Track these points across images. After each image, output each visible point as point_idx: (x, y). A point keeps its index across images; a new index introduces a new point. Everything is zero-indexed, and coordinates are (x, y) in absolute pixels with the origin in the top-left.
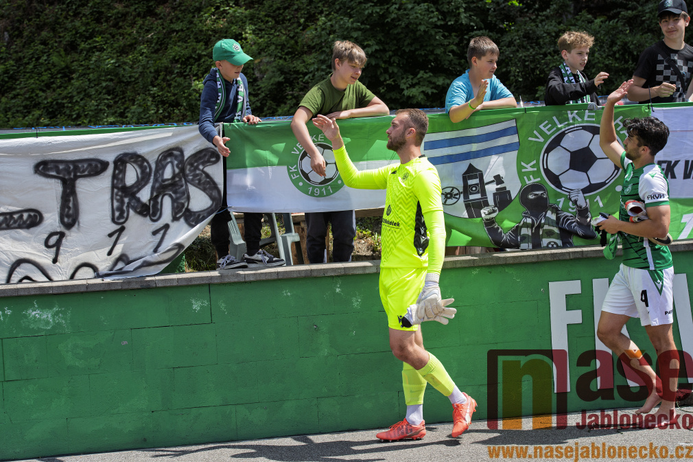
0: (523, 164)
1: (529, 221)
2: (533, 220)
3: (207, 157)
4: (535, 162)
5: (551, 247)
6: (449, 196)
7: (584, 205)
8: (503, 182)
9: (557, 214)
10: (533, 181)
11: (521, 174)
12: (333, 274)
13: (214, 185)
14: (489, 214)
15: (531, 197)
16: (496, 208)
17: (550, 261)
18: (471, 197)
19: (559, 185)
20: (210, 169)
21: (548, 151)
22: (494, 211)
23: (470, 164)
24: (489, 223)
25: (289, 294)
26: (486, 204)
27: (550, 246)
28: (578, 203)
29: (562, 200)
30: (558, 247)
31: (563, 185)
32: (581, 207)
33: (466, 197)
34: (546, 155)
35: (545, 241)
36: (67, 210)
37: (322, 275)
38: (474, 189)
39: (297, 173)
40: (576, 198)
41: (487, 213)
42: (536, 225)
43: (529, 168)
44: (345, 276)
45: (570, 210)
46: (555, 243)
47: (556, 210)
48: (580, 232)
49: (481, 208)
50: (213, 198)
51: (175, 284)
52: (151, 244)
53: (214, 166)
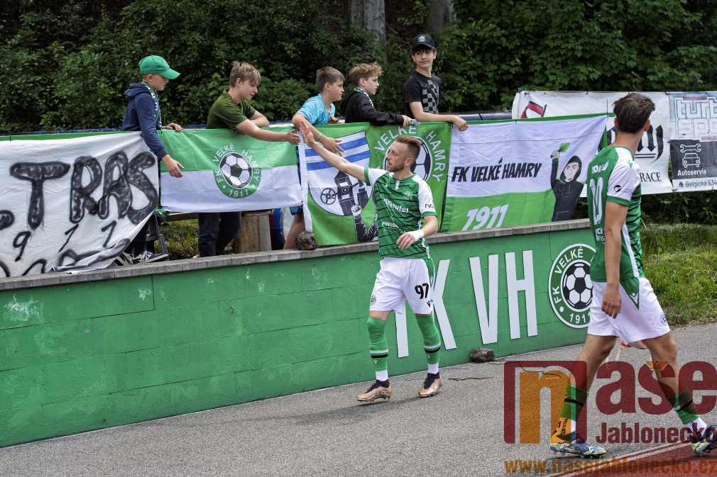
3: (144, 161)
13: (151, 186)
14: (357, 211)
16: (360, 206)
20: (147, 172)
22: (359, 209)
24: (358, 220)
25: (212, 282)
36: (34, 211)
41: (355, 211)
44: (255, 264)
49: (351, 206)
50: (149, 198)
51: (129, 275)
52: (101, 240)
53: (151, 168)
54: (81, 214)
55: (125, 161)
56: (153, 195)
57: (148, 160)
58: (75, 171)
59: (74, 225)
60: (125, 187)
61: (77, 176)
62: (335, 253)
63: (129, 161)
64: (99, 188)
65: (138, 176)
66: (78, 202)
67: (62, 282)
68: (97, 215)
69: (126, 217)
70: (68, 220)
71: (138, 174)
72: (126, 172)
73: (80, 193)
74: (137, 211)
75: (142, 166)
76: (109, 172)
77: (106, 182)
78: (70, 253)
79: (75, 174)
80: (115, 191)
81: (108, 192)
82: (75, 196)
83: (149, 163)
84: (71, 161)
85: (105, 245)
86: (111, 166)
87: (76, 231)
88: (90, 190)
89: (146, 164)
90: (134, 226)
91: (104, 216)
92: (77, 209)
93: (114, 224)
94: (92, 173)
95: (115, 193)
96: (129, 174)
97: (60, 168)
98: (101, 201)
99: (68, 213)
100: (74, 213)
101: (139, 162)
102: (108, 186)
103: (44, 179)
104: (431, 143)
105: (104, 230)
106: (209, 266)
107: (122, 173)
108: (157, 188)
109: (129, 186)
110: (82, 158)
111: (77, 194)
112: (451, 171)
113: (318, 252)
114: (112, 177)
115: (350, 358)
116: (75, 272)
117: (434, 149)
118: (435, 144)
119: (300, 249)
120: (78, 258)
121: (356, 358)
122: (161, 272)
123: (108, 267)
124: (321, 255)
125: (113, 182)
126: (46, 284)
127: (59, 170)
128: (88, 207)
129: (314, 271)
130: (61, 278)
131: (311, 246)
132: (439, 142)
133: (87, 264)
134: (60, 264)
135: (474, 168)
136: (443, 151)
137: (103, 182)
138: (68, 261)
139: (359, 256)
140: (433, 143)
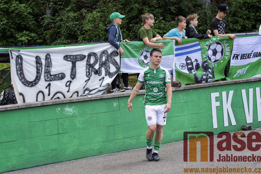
0: (203, 55)
1: (205, 73)
4: (206, 54)
6: (183, 66)
8: (198, 61)
14: (194, 72)
15: (205, 65)
18: (189, 67)
21: (208, 50)
22: (195, 71)
23: (187, 56)
24: (195, 75)
25: (141, 100)
35: (209, 80)
36: (73, 73)
38: (189, 64)
39: (141, 60)
42: (207, 75)
47: (211, 69)
49: (192, 70)
50: (117, 68)
51: (110, 97)
52: (99, 84)
53: (117, 57)
54: (91, 74)
55: (107, 54)
56: (118, 67)
57: (116, 54)
58: (88, 58)
59: (88, 78)
60: (107, 64)
61: (89, 60)
62: (188, 88)
63: (109, 54)
64: (97, 64)
65: (112, 60)
66: (89, 69)
67: (85, 100)
68: (97, 75)
69: (108, 75)
70: (85, 76)
71: (112, 59)
72: (108, 58)
73: (90, 66)
74: (111, 73)
75: (114, 56)
76: (101, 58)
77: (100, 62)
78: (88, 89)
79: (88, 59)
80: (104, 65)
81: (101, 66)
82: (88, 67)
83: (117, 55)
84: (86, 54)
85: (100, 86)
86: (102, 56)
87: (89, 80)
88: (94, 65)
89: (115, 55)
90: (110, 79)
91: (100, 75)
92: (89, 72)
93: (103, 78)
94: (94, 59)
95: (104, 66)
96: (109, 59)
97: (82, 57)
98: (99, 69)
99: (85, 73)
100: (88, 74)
101: (113, 54)
102: (101, 63)
103: (76, 61)
104: (224, 44)
105: (100, 80)
106: (140, 94)
107: (106, 58)
108: (119, 64)
109: (109, 63)
110: (91, 53)
111: (89, 67)
112: (232, 55)
113: (182, 88)
114: (102, 60)
115: (195, 128)
116: (89, 96)
117: (225, 47)
118: (226, 45)
119: (175, 87)
120: (90, 91)
121: (197, 129)
122: (122, 96)
123: (102, 94)
124: (183, 89)
125: (103, 62)
126: (79, 101)
127: (82, 58)
128: (93, 71)
129: (180, 95)
130: (84, 99)
131: (179, 86)
132: (228, 44)
133: (94, 93)
134: (84, 93)
135: (242, 54)
136: (229, 48)
137: (99, 62)
138: (87, 92)
139: (198, 89)
140: (225, 44)
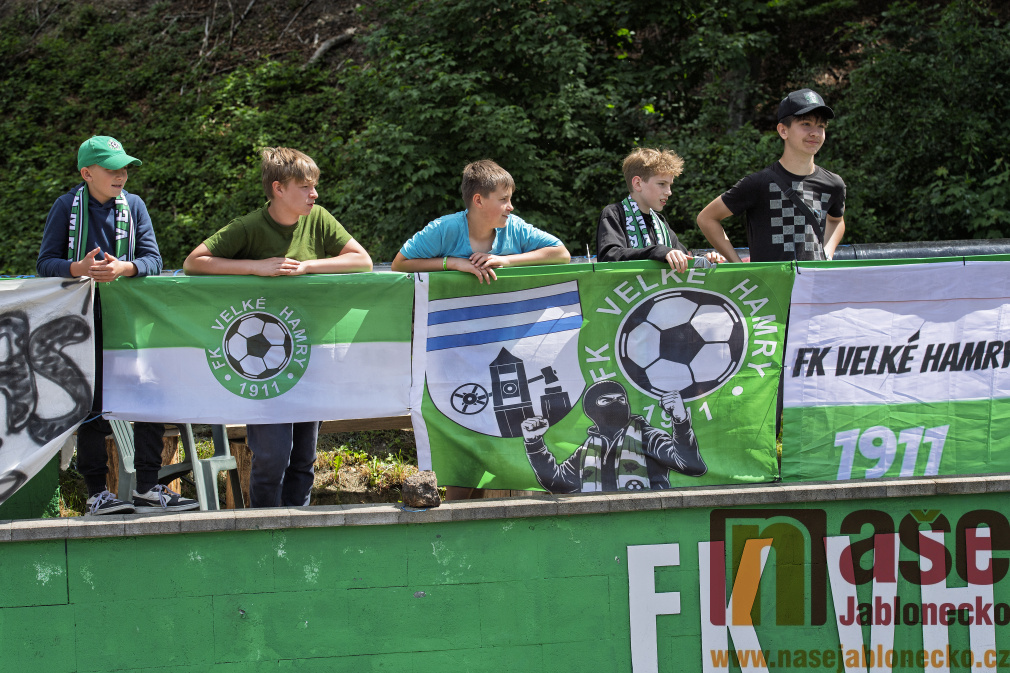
0: (588, 349)
1: (598, 442)
2: (603, 441)
3: (68, 331)
4: (606, 347)
5: (632, 490)
6: (470, 399)
7: (682, 417)
8: (556, 379)
9: (644, 431)
10: (604, 378)
11: (585, 368)
12: (272, 526)
13: (80, 377)
14: (535, 429)
15: (601, 403)
16: (546, 421)
17: (629, 512)
18: (507, 402)
19: (646, 385)
20: (71, 351)
21: (628, 328)
22: (542, 425)
23: (503, 349)
24: (535, 446)
25: (199, 558)
26: (530, 413)
27: (631, 487)
28: (674, 413)
29: (651, 408)
30: (643, 489)
31: (653, 384)
32: (678, 420)
33: (498, 401)
34: (625, 335)
35: (623, 480)
37: (253, 527)
38: (510, 389)
39: (222, 360)
40: (670, 405)
41: (531, 428)
42: (608, 450)
43: (596, 356)
44: (292, 529)
45: (663, 424)
46: (639, 483)
47: (641, 425)
48: (680, 464)
49: (522, 420)
50: (77, 398)
53: (80, 345)
55: (23, 329)
56: (85, 394)
57: (76, 330)
60: (25, 376)
63: (33, 330)
65: (52, 359)
69: (24, 432)
71: (52, 354)
72: (25, 349)
74: (46, 421)
75: (63, 341)
80: (5, 383)
83: (79, 335)
89: (71, 337)
90: (38, 447)
95: (4, 386)
96: (34, 354)
101: (56, 332)
107: (17, 350)
109: (33, 375)
112: (791, 357)
117: (752, 313)
122: (76, 535)
129: (436, 548)
131: (422, 502)
132: (765, 301)
135: (843, 350)
136: (772, 318)
140: (752, 303)
